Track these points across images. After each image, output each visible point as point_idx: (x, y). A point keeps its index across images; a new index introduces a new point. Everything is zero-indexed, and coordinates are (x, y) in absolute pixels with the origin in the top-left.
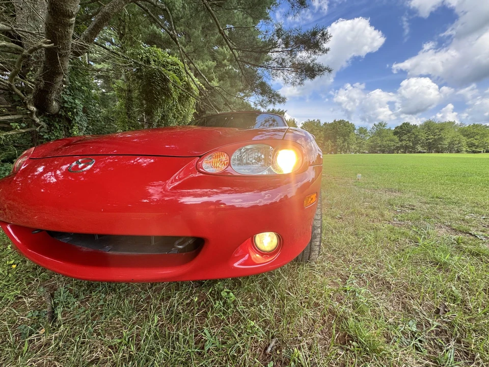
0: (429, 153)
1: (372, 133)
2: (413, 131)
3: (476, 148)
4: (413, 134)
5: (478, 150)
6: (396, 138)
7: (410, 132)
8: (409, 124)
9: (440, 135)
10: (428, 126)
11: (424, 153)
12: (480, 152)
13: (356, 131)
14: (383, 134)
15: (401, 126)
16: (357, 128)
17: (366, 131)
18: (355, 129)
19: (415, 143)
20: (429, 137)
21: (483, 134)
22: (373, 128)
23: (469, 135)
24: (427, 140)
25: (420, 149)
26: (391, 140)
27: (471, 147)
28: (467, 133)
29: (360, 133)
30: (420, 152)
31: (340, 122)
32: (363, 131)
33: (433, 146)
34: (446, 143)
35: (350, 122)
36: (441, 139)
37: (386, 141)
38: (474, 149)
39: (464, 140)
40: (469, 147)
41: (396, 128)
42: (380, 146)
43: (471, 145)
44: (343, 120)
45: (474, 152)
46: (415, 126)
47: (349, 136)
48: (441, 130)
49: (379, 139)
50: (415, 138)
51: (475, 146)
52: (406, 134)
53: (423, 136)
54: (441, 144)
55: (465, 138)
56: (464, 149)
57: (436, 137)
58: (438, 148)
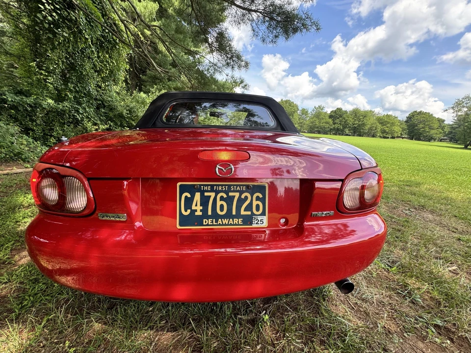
0: (353, 136)
1: (312, 114)
2: (344, 116)
3: (386, 134)
4: (344, 118)
5: (387, 136)
6: (330, 121)
7: (341, 117)
8: (342, 109)
9: (363, 121)
10: (356, 112)
11: (350, 135)
12: (388, 138)
13: (299, 112)
14: (321, 117)
15: (335, 111)
16: (300, 109)
17: (307, 112)
18: (298, 110)
19: (344, 127)
20: (355, 123)
21: (392, 123)
22: (313, 111)
23: (383, 123)
24: (353, 124)
25: (347, 132)
26: (327, 123)
27: (383, 133)
28: (382, 121)
29: (303, 114)
30: (347, 135)
31: (286, 101)
32: (304, 112)
33: (357, 131)
34: (367, 128)
35: (295, 103)
36: (364, 125)
37: (322, 123)
38: (385, 135)
39: (379, 127)
40: (382, 133)
41: (331, 112)
42: (318, 127)
43: (384, 132)
44: (289, 100)
45: (385, 137)
46: (346, 112)
47: (293, 116)
48: (365, 117)
49: (317, 121)
50: (345, 122)
51: (385, 132)
52: (338, 118)
53: (350, 121)
54: (363, 129)
55: (380, 125)
56: (378, 135)
57: (360, 123)
58: (360, 132)
